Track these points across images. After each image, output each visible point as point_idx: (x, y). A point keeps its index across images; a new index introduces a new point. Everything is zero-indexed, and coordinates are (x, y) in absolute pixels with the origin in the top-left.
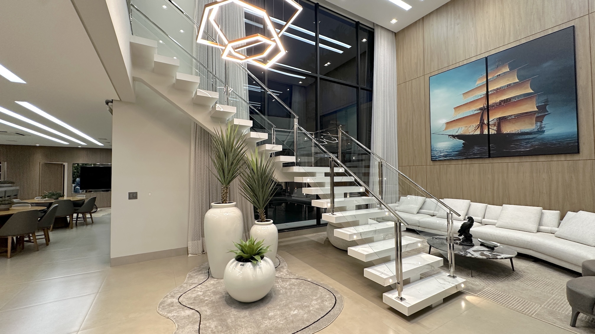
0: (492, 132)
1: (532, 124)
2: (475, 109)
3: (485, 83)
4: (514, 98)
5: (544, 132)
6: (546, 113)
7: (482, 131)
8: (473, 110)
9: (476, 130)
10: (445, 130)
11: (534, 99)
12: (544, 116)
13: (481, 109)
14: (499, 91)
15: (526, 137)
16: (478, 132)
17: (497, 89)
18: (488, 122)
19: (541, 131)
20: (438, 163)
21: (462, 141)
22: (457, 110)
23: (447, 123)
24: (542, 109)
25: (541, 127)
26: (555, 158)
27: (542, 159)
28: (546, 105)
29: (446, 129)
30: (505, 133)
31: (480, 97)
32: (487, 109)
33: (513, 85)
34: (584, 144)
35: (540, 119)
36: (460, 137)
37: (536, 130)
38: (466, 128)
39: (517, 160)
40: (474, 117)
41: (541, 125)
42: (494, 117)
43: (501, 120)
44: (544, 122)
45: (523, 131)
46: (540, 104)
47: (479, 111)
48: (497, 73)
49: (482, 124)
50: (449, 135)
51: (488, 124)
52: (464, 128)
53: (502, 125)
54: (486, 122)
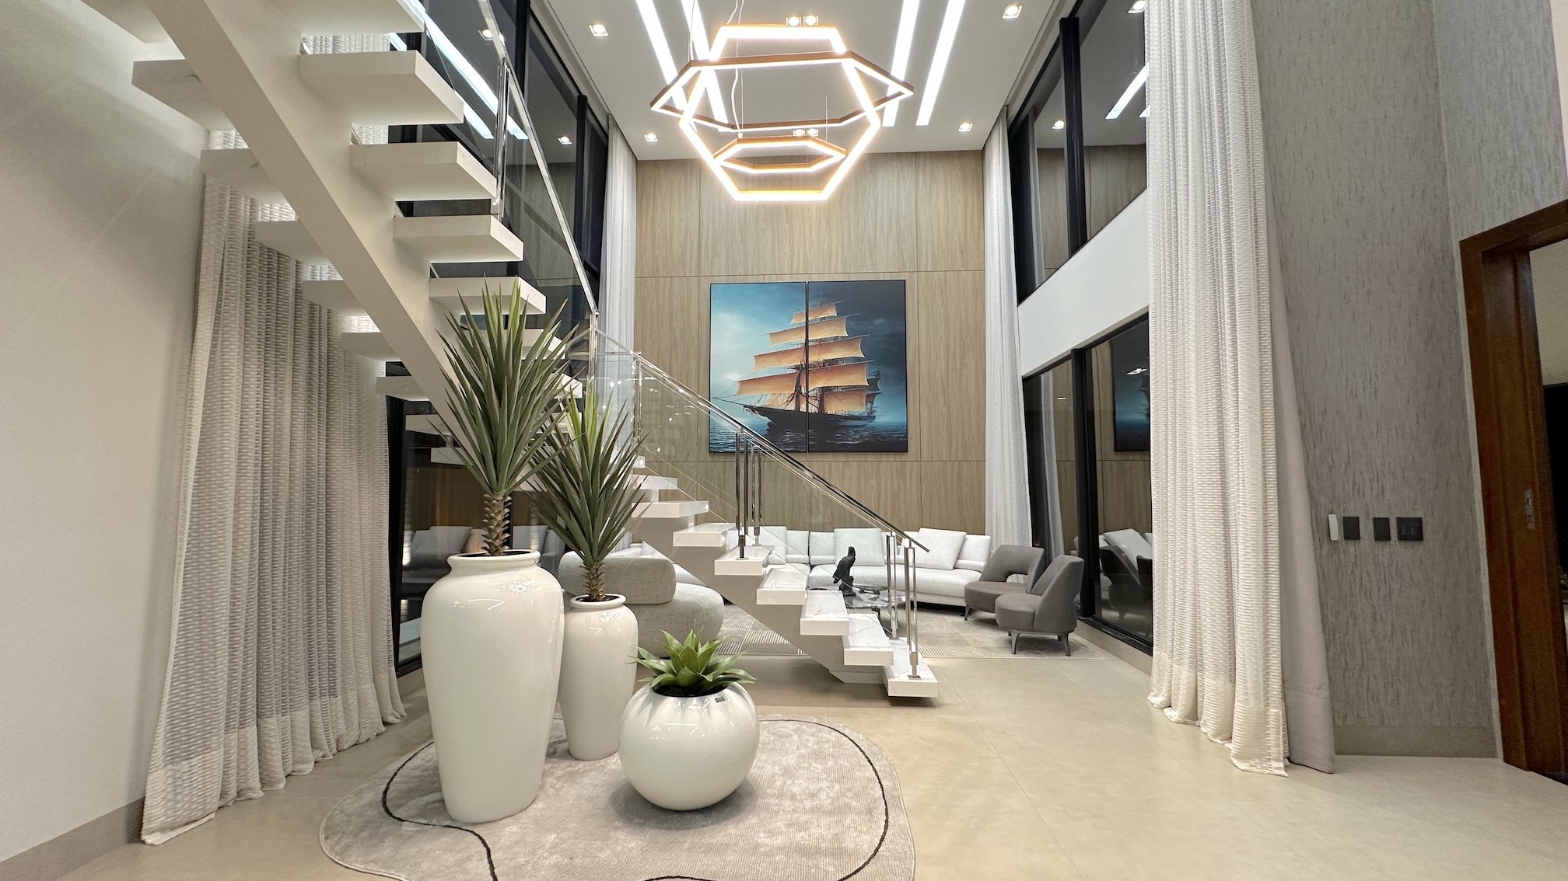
0: (813, 409)
1: (862, 405)
2: (787, 365)
3: (804, 325)
4: (842, 359)
5: (874, 418)
6: (877, 392)
7: (798, 406)
8: (786, 366)
9: (788, 402)
10: (737, 394)
11: (866, 367)
12: (874, 395)
13: (797, 367)
14: (823, 344)
15: (855, 423)
16: (792, 407)
17: (821, 340)
18: (807, 391)
19: (871, 417)
20: (717, 458)
21: (767, 420)
22: (760, 360)
23: (742, 382)
24: (873, 383)
25: (872, 412)
26: (884, 457)
27: (871, 457)
28: (877, 380)
29: (740, 392)
30: (829, 413)
31: (796, 347)
32: (805, 370)
33: (840, 339)
34: (911, 439)
35: (870, 399)
36: (763, 411)
37: (866, 414)
38: (773, 397)
39: (841, 458)
40: (785, 379)
41: (871, 408)
42: (817, 384)
43: (825, 391)
44: (875, 405)
45: (850, 413)
46: (871, 378)
47: (794, 371)
48: (821, 314)
49: (797, 395)
50: (745, 406)
51: (807, 397)
52: (770, 396)
53: (826, 400)
54: (803, 391)
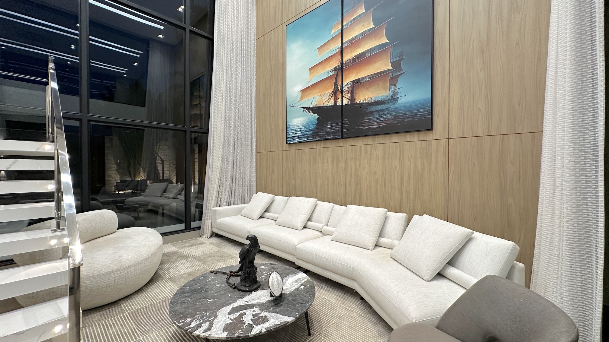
0: (346, 102)
1: (385, 89)
2: (329, 69)
3: (340, 31)
4: (368, 51)
5: (397, 99)
6: (401, 73)
7: (336, 101)
8: (327, 71)
9: (330, 99)
10: (300, 100)
12: (397, 77)
13: (335, 69)
14: (355, 42)
15: (380, 107)
16: (331, 103)
17: (352, 39)
18: (342, 87)
19: (394, 99)
20: (293, 147)
21: (316, 116)
22: (312, 71)
23: (303, 91)
24: (396, 65)
25: (395, 94)
26: (408, 137)
27: (395, 138)
28: (401, 60)
29: (302, 98)
30: (358, 102)
31: (334, 52)
32: (341, 70)
33: (368, 32)
34: (438, 116)
35: (393, 82)
36: (314, 110)
37: (389, 97)
38: (321, 97)
39: (369, 141)
40: (328, 81)
41: (395, 90)
42: (348, 80)
43: (356, 83)
44: (398, 86)
45: (376, 99)
46: (394, 60)
47: (333, 73)
48: (353, 16)
49: (335, 93)
50: (304, 108)
51: (342, 91)
52: (318, 97)
53: (356, 91)
54: (340, 88)
